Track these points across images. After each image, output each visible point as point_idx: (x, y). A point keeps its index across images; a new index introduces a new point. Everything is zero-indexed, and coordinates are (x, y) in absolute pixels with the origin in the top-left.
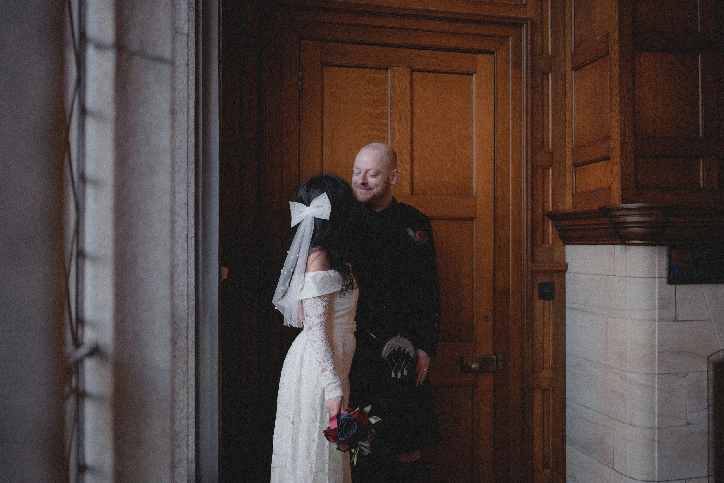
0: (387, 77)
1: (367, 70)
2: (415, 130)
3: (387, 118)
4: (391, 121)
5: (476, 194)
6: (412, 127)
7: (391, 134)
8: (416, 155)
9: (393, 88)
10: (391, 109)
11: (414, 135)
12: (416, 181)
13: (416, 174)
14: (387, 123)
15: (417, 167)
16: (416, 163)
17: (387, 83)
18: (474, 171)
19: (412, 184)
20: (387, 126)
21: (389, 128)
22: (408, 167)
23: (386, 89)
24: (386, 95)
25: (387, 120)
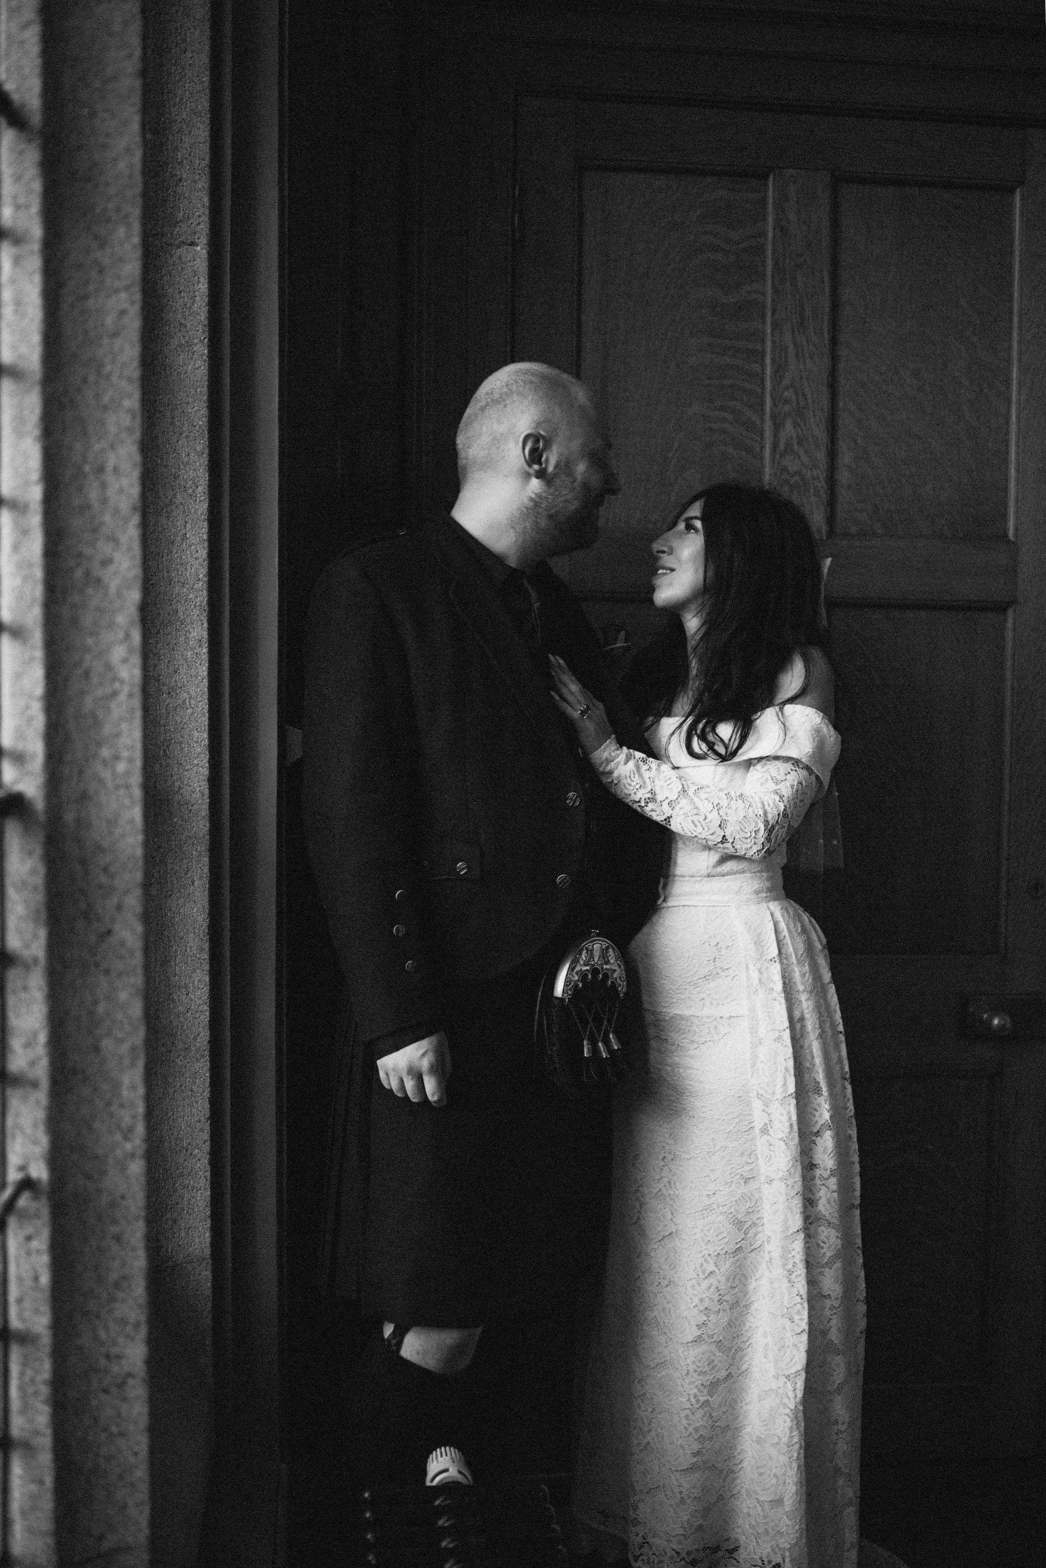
0: (765, 198)
1: (709, 180)
2: (843, 352)
3: (763, 317)
4: (776, 325)
5: (1016, 535)
6: (834, 342)
7: (773, 360)
8: (845, 421)
9: (782, 229)
10: (776, 291)
11: (841, 365)
12: (845, 497)
13: (844, 476)
14: (764, 333)
15: (846, 458)
16: (843, 446)
17: (764, 218)
18: (1013, 472)
19: (832, 503)
20: (763, 341)
21: (769, 344)
22: (821, 455)
23: (763, 234)
24: (760, 250)
25: (764, 323)
